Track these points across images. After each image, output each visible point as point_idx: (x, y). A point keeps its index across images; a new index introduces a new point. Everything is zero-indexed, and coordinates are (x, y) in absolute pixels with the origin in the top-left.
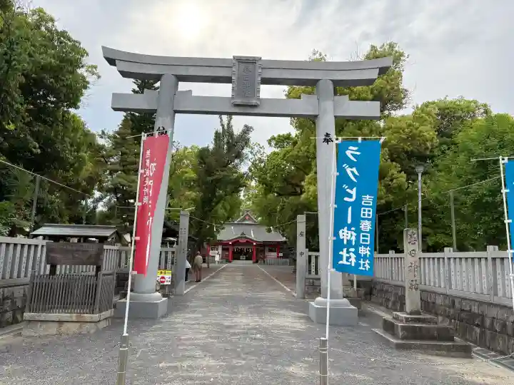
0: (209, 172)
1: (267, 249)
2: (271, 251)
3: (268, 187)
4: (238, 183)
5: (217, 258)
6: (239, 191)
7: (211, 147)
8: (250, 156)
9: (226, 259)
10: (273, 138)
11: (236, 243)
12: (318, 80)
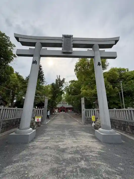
0: (54, 89)
1: (68, 109)
2: (69, 109)
3: (69, 93)
4: (62, 93)
5: (57, 111)
6: (62, 94)
7: (55, 83)
8: (65, 85)
9: (59, 112)
10: (70, 81)
11: (61, 108)
12: (94, 44)
